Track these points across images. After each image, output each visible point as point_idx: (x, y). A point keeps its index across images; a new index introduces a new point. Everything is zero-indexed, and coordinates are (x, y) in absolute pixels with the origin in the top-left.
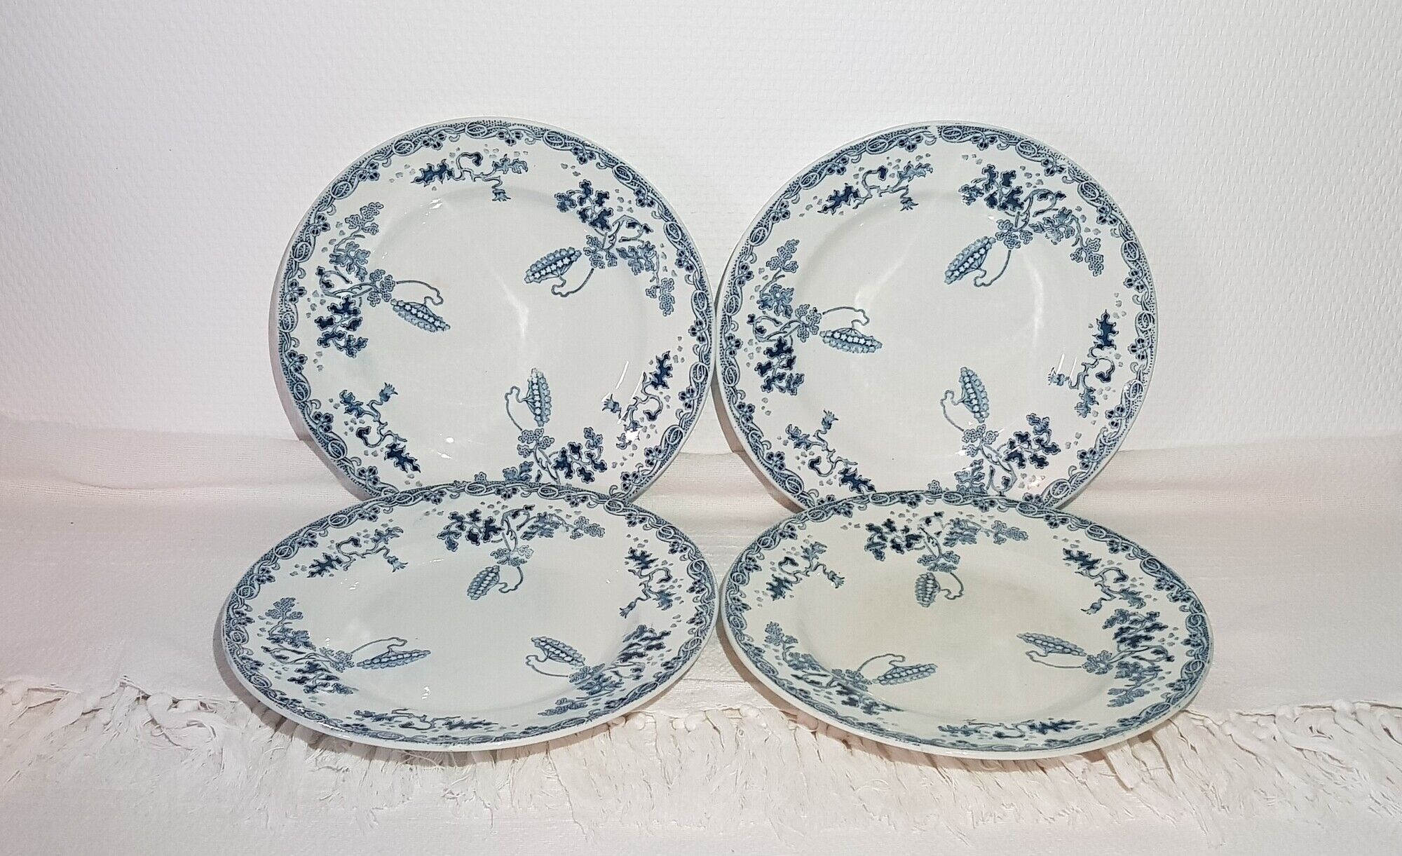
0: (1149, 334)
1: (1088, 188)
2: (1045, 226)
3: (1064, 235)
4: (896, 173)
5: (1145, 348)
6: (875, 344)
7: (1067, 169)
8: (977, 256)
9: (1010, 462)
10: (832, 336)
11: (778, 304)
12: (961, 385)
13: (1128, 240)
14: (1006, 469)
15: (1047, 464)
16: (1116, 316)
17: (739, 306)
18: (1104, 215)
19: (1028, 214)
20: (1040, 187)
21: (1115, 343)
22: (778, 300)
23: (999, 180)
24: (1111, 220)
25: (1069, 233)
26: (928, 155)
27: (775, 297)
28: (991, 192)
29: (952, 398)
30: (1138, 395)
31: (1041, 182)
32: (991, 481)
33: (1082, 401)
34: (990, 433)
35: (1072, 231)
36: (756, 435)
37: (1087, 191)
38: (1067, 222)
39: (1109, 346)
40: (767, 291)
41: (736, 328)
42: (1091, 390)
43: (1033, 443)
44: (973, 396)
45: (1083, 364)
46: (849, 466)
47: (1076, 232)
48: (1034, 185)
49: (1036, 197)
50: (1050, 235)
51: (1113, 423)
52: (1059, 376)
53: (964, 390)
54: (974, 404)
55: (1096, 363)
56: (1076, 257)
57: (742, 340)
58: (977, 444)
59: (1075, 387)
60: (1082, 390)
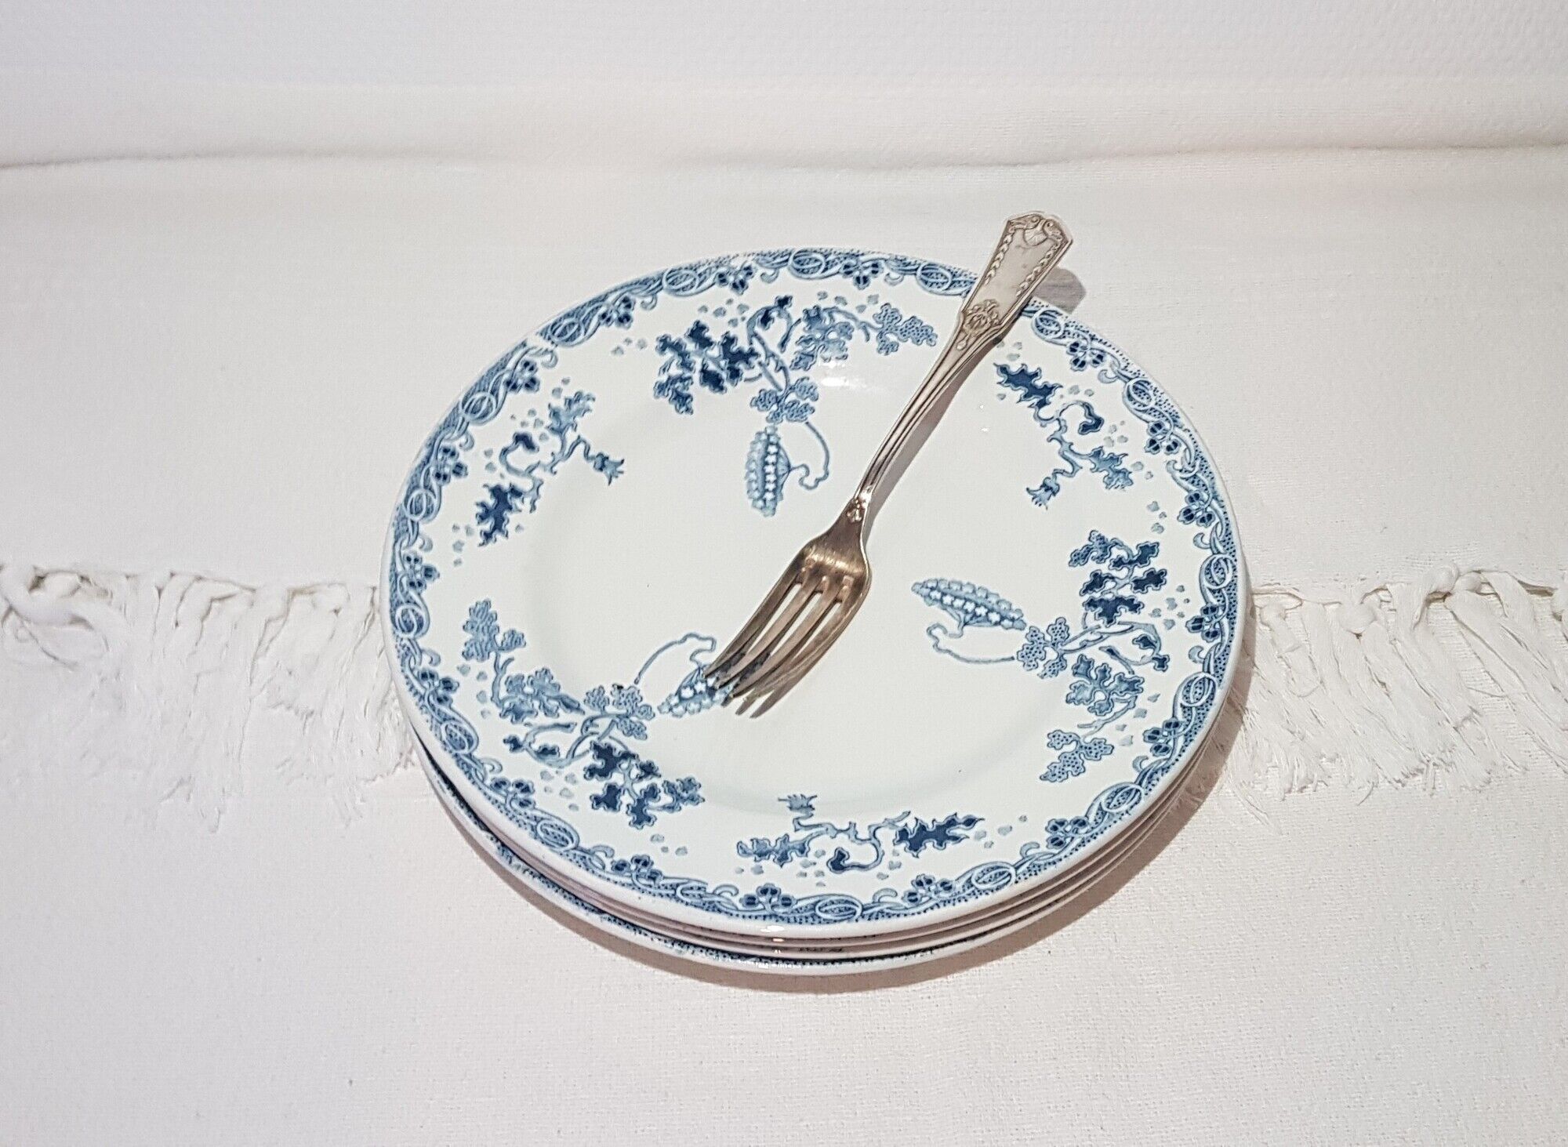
0: (1071, 329)
1: (802, 263)
3: (842, 338)
4: (547, 432)
5: (1089, 347)
8: (771, 459)
9: (1118, 620)
10: (681, 699)
11: (541, 701)
12: (936, 607)
13: (916, 270)
14: (1124, 632)
15: (1163, 573)
16: (1013, 357)
17: (472, 733)
18: (857, 273)
19: (773, 355)
20: (749, 314)
21: (1051, 383)
22: (536, 696)
23: (691, 346)
24: (871, 269)
25: (846, 330)
26: (565, 382)
27: (528, 695)
28: (698, 367)
29: (945, 632)
30: (1151, 392)
31: (742, 308)
32: (1124, 661)
33: (1105, 473)
34: (1052, 628)
35: (847, 325)
36: (692, 888)
37: (806, 267)
38: (827, 322)
39: (1050, 393)
40: (503, 694)
41: (497, 767)
42: (1097, 453)
43: (1114, 573)
44: (970, 607)
45: (1050, 440)
46: (901, 824)
47: (852, 323)
48: (739, 317)
49: (758, 329)
50: (827, 354)
51: (1169, 448)
52: (1044, 485)
53: (949, 609)
54: (984, 614)
55: (1063, 423)
56: (888, 348)
57: (526, 779)
58: (1052, 655)
59: (1076, 468)
60: (1087, 464)
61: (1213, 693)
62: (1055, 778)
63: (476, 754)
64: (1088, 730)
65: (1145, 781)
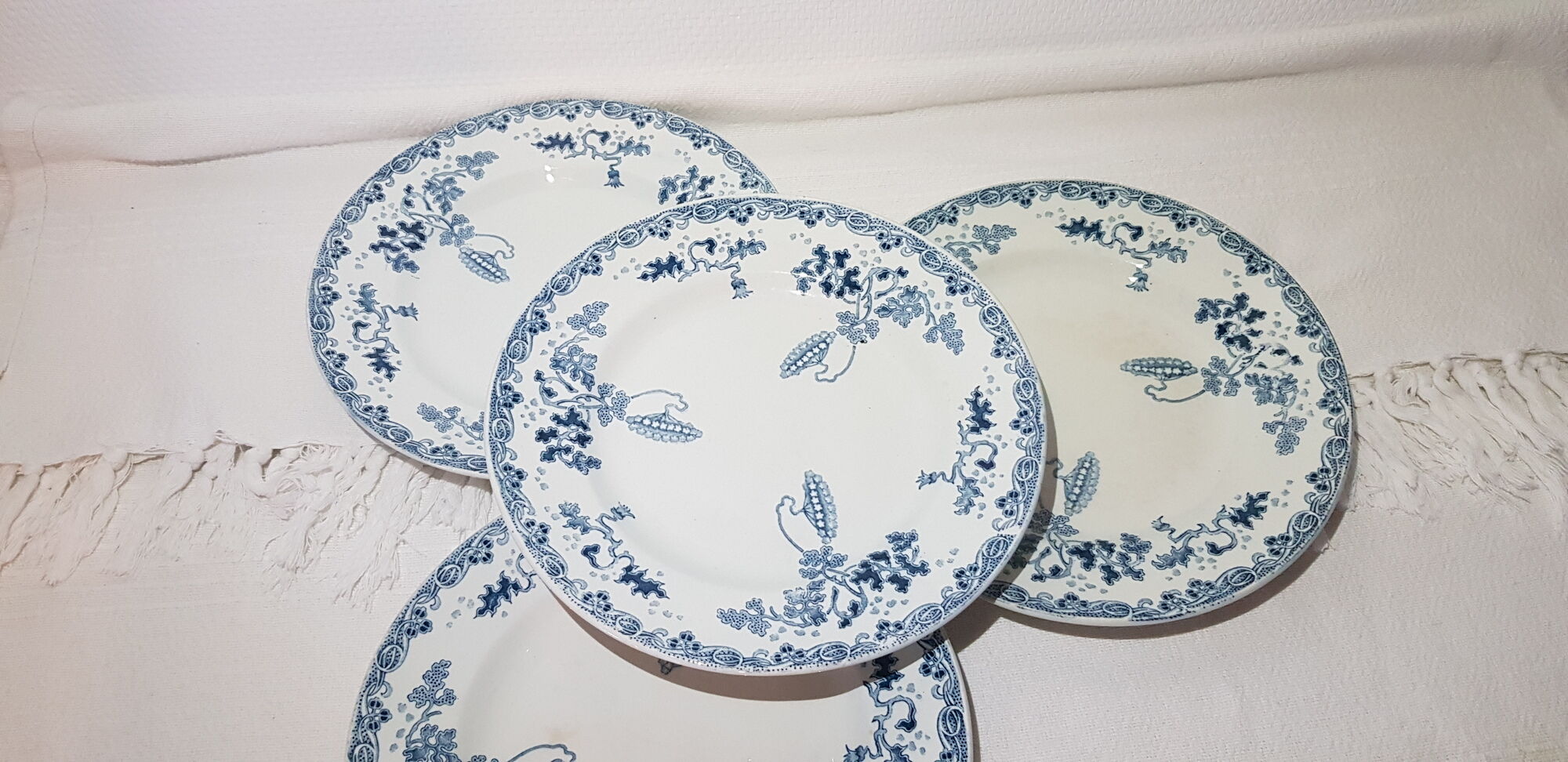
0: (610, 620)
2: (815, 593)
3: (791, 606)
4: (977, 478)
5: (595, 607)
6: (788, 373)
7: (877, 642)
8: (819, 516)
9: (567, 411)
10: (825, 342)
11: (899, 306)
12: (685, 423)
13: (744, 662)
14: (563, 402)
15: (538, 439)
16: (654, 604)
17: (926, 267)
19: (840, 583)
20: (869, 608)
21: (623, 584)
22: (904, 308)
23: (904, 573)
25: (790, 612)
26: (980, 516)
27: (909, 306)
28: (892, 560)
29: (676, 407)
30: (546, 565)
31: (875, 612)
32: (563, 381)
33: (579, 515)
35: (790, 616)
36: (781, 212)
37: (834, 650)
38: (806, 616)
39: (624, 577)
40: (921, 301)
41: (904, 253)
42: (585, 530)
43: (570, 443)
44: (663, 426)
45: (620, 542)
46: (682, 273)
47: (786, 618)
48: (876, 604)
49: (858, 599)
50: (800, 592)
51: (533, 524)
52: (623, 517)
53: (676, 422)
54: (654, 423)
55: (612, 554)
56: (754, 604)
57: (887, 253)
58: (608, 400)
59: (600, 520)
60: (592, 523)
61: (509, 345)
62: (600, 305)
63: (917, 255)
64: (583, 336)
65: (549, 293)
